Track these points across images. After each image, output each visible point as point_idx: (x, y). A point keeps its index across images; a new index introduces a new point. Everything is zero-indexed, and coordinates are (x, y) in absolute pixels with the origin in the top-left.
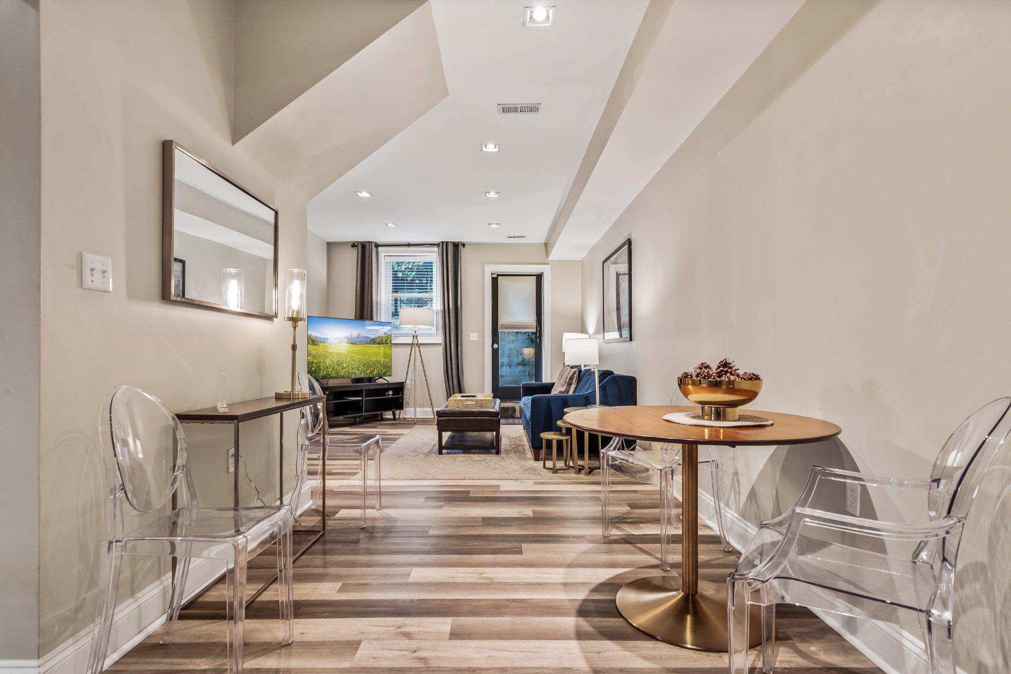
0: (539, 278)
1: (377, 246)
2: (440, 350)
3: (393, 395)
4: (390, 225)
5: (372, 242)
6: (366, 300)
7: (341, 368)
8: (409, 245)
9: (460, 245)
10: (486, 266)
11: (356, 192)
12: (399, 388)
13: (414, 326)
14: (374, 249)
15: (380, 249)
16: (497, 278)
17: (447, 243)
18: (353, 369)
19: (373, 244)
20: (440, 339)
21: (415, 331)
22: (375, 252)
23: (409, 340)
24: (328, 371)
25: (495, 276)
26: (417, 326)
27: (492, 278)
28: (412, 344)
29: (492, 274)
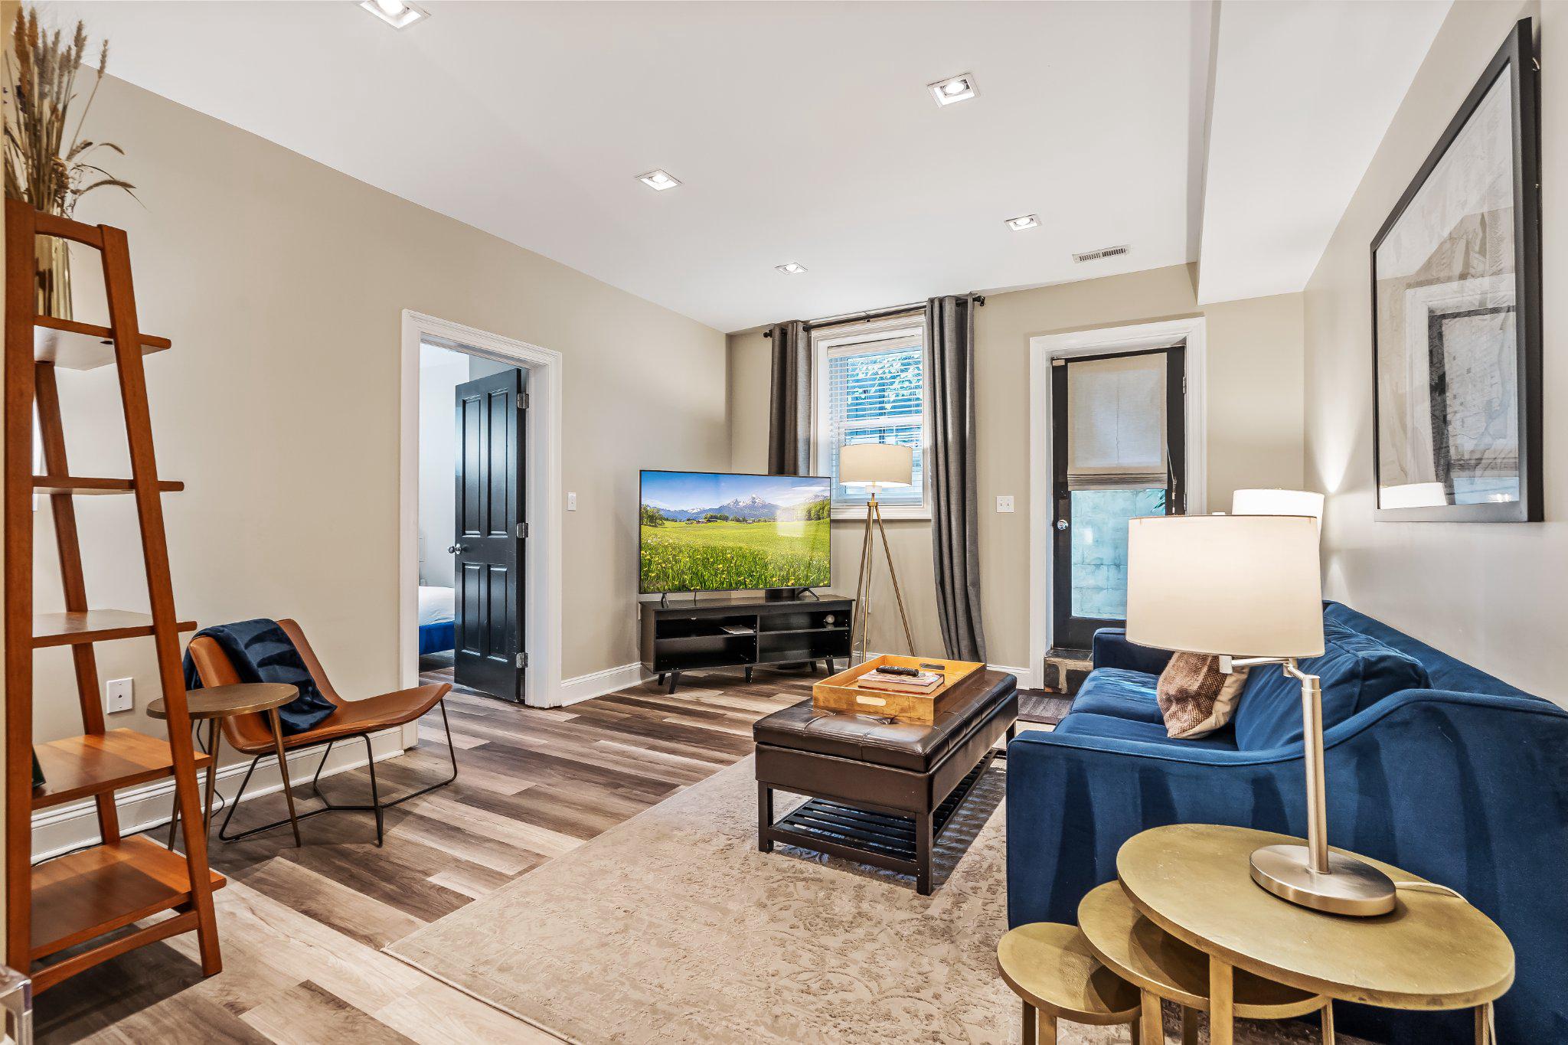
0: (1176, 356)
1: (808, 328)
2: (928, 533)
3: (835, 624)
4: (791, 268)
5: (796, 322)
6: (787, 436)
7: (713, 572)
8: (868, 318)
9: (970, 301)
10: (1033, 341)
11: (638, 177)
12: (843, 612)
13: (870, 483)
14: (801, 334)
15: (814, 333)
16: (1064, 368)
17: (941, 301)
18: (739, 574)
19: (800, 327)
20: (927, 511)
21: (873, 494)
22: (805, 340)
23: (861, 513)
24: (684, 581)
25: (1062, 363)
26: (878, 483)
27: (1054, 368)
28: (866, 523)
29: (1053, 359)
